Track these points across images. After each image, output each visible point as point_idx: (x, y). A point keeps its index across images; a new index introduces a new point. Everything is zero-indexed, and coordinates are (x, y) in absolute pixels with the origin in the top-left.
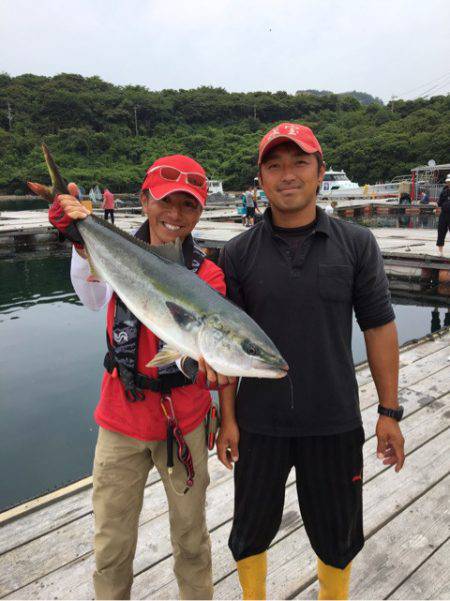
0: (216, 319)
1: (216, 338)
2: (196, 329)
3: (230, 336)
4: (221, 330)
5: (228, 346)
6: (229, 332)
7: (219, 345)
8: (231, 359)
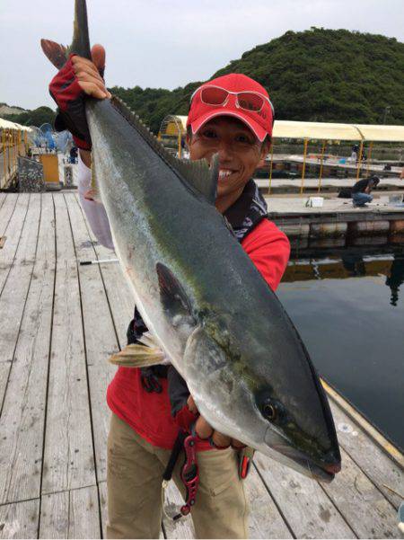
0: (222, 325)
1: (211, 360)
2: (186, 328)
3: (237, 366)
4: (225, 348)
5: (230, 384)
6: (237, 358)
7: (215, 375)
8: (230, 409)
